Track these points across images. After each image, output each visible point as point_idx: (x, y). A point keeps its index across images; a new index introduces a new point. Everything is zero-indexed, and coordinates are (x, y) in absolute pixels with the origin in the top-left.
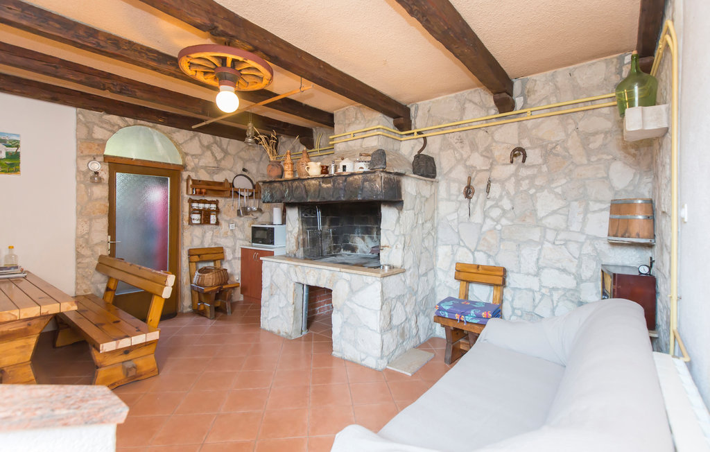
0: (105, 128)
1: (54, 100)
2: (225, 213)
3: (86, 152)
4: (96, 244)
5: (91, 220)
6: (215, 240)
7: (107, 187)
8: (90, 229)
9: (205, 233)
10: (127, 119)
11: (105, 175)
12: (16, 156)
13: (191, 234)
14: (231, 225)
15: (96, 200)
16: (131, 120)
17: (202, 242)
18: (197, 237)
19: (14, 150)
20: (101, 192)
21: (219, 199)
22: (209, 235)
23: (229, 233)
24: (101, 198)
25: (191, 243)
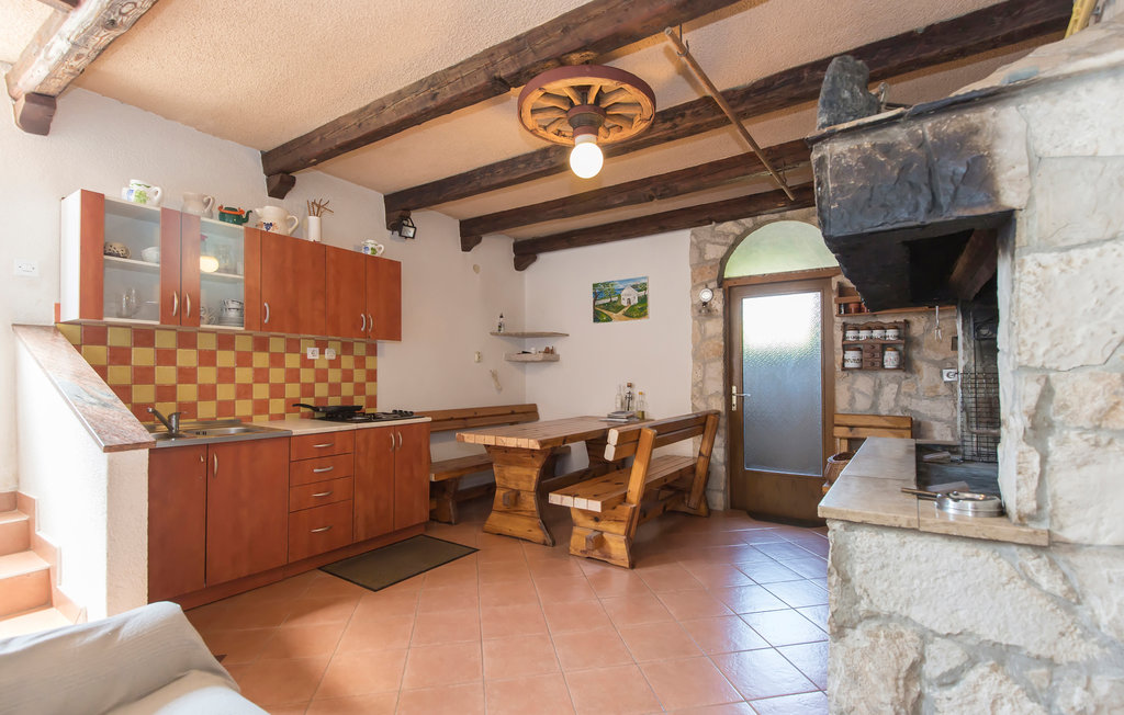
0: (718, 243)
1: (663, 229)
2: (929, 347)
3: (698, 281)
4: (711, 395)
5: (704, 364)
6: (905, 402)
7: (721, 321)
8: (704, 376)
9: (881, 386)
10: (743, 221)
11: (718, 306)
12: (643, 300)
13: (849, 389)
14: (945, 372)
15: (710, 338)
16: (748, 219)
17: (874, 405)
18: (862, 393)
19: (642, 293)
20: (715, 327)
21: (912, 318)
22: (889, 391)
23: (942, 390)
24: (715, 336)
25: (850, 405)
